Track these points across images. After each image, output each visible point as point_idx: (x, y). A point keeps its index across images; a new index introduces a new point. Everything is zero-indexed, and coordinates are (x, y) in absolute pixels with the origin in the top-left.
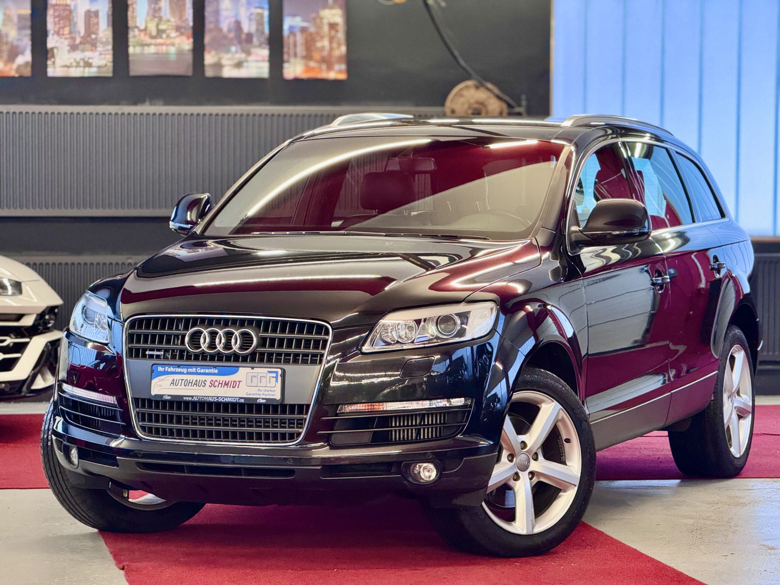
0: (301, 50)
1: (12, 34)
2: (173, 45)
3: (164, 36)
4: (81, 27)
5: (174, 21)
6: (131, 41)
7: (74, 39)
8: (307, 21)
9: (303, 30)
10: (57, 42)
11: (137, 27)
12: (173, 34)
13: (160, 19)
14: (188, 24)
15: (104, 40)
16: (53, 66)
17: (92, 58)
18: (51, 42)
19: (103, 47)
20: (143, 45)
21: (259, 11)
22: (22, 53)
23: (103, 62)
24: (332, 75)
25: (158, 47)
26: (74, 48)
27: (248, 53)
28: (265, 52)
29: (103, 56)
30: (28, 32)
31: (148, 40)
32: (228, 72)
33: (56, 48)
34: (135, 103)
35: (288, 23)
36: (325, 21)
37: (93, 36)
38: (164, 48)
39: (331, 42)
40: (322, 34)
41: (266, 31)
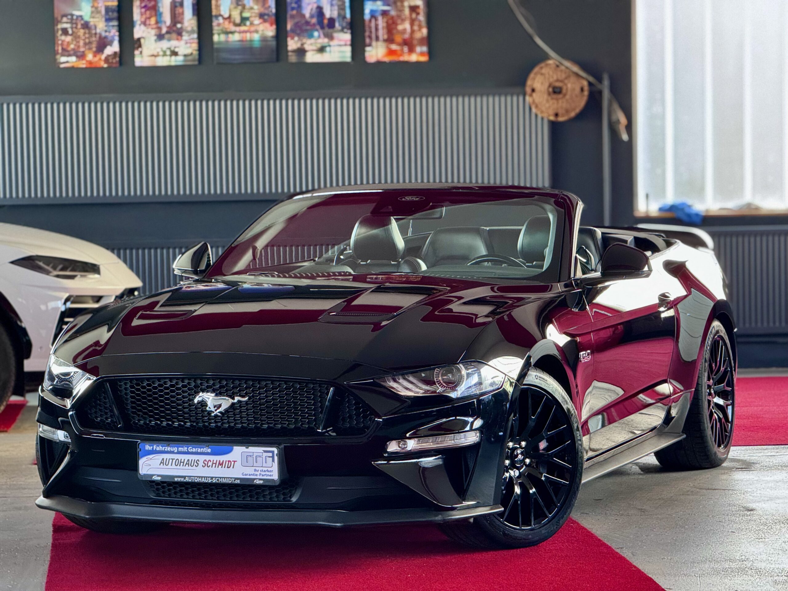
0: (382, 34)
1: (100, 26)
2: (257, 31)
3: (248, 23)
4: (167, 18)
5: (258, 8)
6: (216, 29)
7: (160, 29)
8: (388, 5)
9: (385, 13)
10: (144, 32)
11: (220, 15)
12: (257, 21)
13: (244, 7)
14: (271, 11)
15: (189, 29)
16: (140, 55)
17: (178, 47)
18: (137, 33)
19: (189, 36)
20: (227, 33)
22: (111, 43)
23: (189, 51)
24: (414, 58)
25: (242, 35)
26: (160, 37)
27: (331, 38)
28: (347, 36)
29: (188, 45)
30: (115, 23)
31: (233, 28)
32: (312, 57)
33: (143, 38)
35: (369, 7)
36: (406, 4)
37: (179, 26)
38: (248, 35)
39: (412, 24)
40: (403, 17)
41: (348, 15)
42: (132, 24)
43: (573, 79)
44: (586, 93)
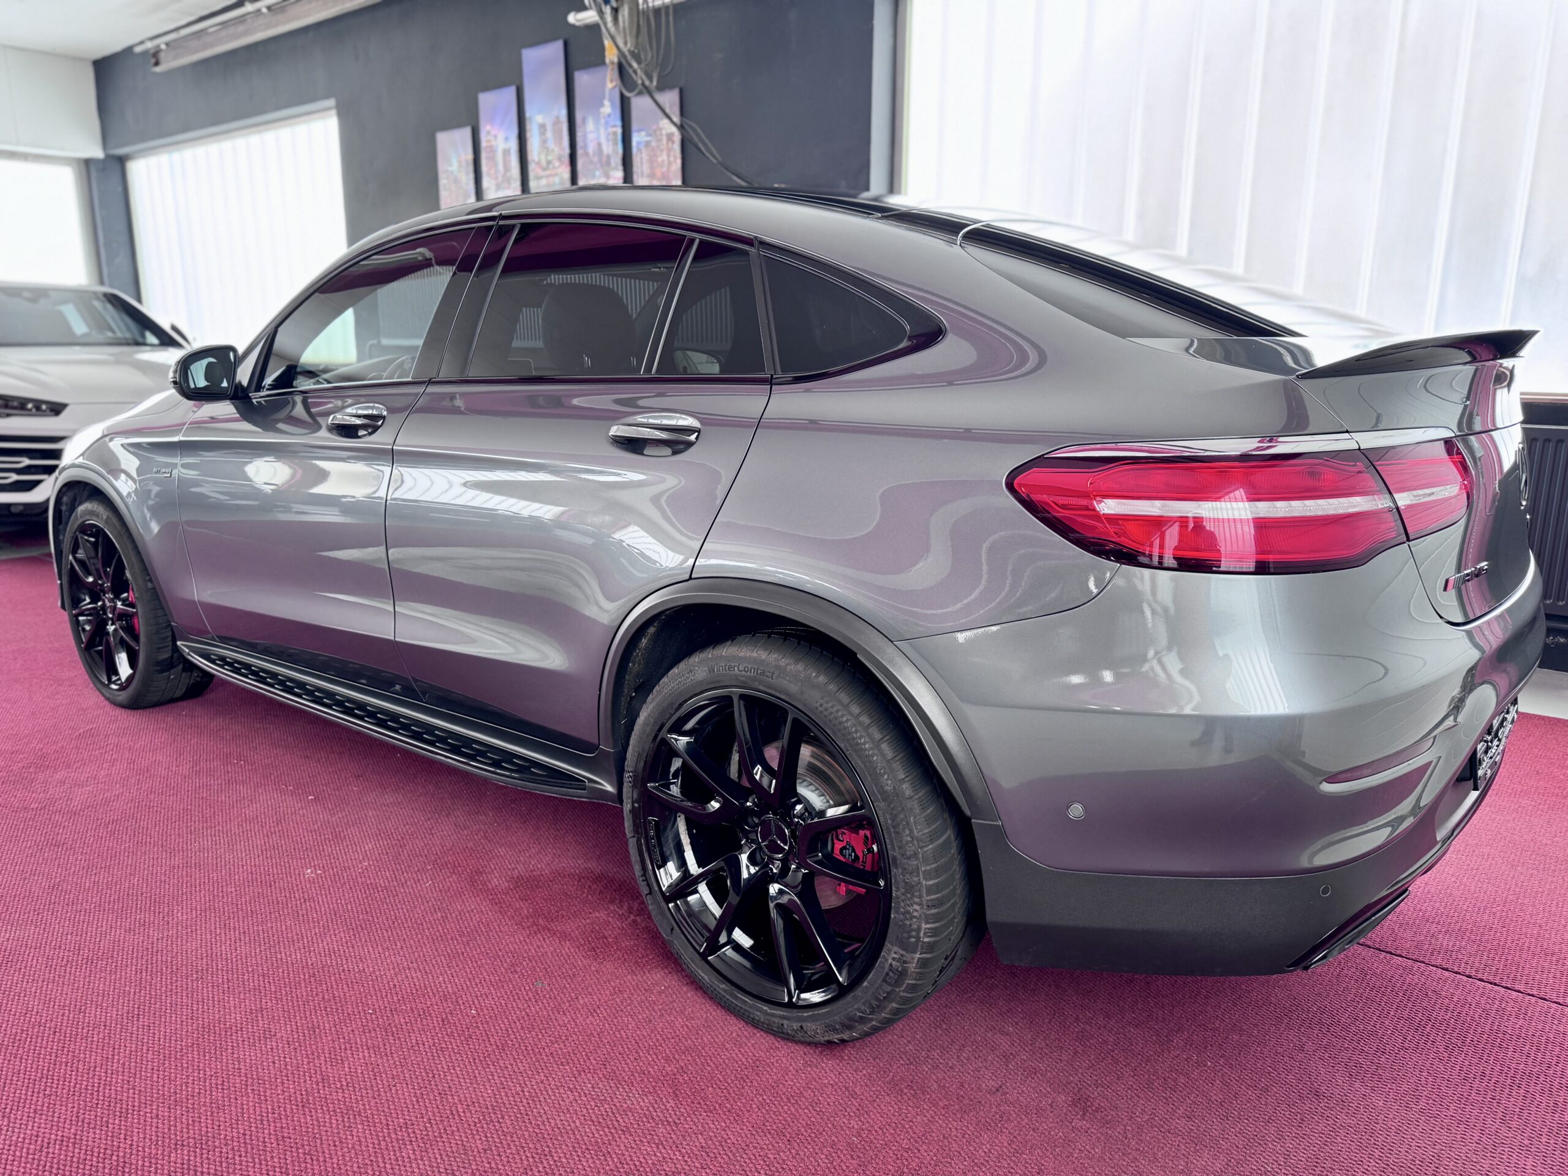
0: (646, 168)
2: (556, 175)
3: (551, 166)
4: (501, 167)
5: (556, 149)
6: (530, 174)
7: (496, 178)
8: (649, 135)
9: (648, 144)
10: (489, 183)
11: (533, 161)
12: (557, 164)
13: (547, 148)
14: (566, 153)
15: (515, 176)
20: (539, 178)
21: (614, 129)
25: (547, 179)
26: (498, 187)
27: (609, 177)
28: (621, 174)
30: (472, 176)
31: (541, 173)
33: (488, 188)
35: (636, 139)
36: (664, 132)
37: (509, 174)
38: (551, 179)
39: (668, 156)
40: (662, 147)
41: (620, 151)
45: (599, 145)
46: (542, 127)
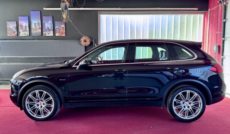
0: (58, 31)
1: (14, 29)
2: (38, 31)
4: (24, 28)
5: (38, 27)
6: (32, 30)
9: (58, 28)
11: (33, 28)
12: (38, 29)
13: (36, 27)
14: (40, 28)
16: (20, 34)
17: (26, 33)
18: (20, 31)
19: (28, 31)
21: (51, 25)
22: (16, 32)
23: (28, 34)
24: (63, 35)
25: (36, 31)
26: (23, 31)
27: (50, 32)
28: (53, 32)
30: (16, 29)
31: (34, 30)
32: (47, 35)
34: (33, 40)
35: (56, 27)
36: (62, 27)
37: (26, 30)
39: (63, 30)
40: (61, 29)
41: (53, 28)
42: (19, 29)
43: (88, 39)
44: (90, 42)
45: (48, 28)
46: (35, 24)
